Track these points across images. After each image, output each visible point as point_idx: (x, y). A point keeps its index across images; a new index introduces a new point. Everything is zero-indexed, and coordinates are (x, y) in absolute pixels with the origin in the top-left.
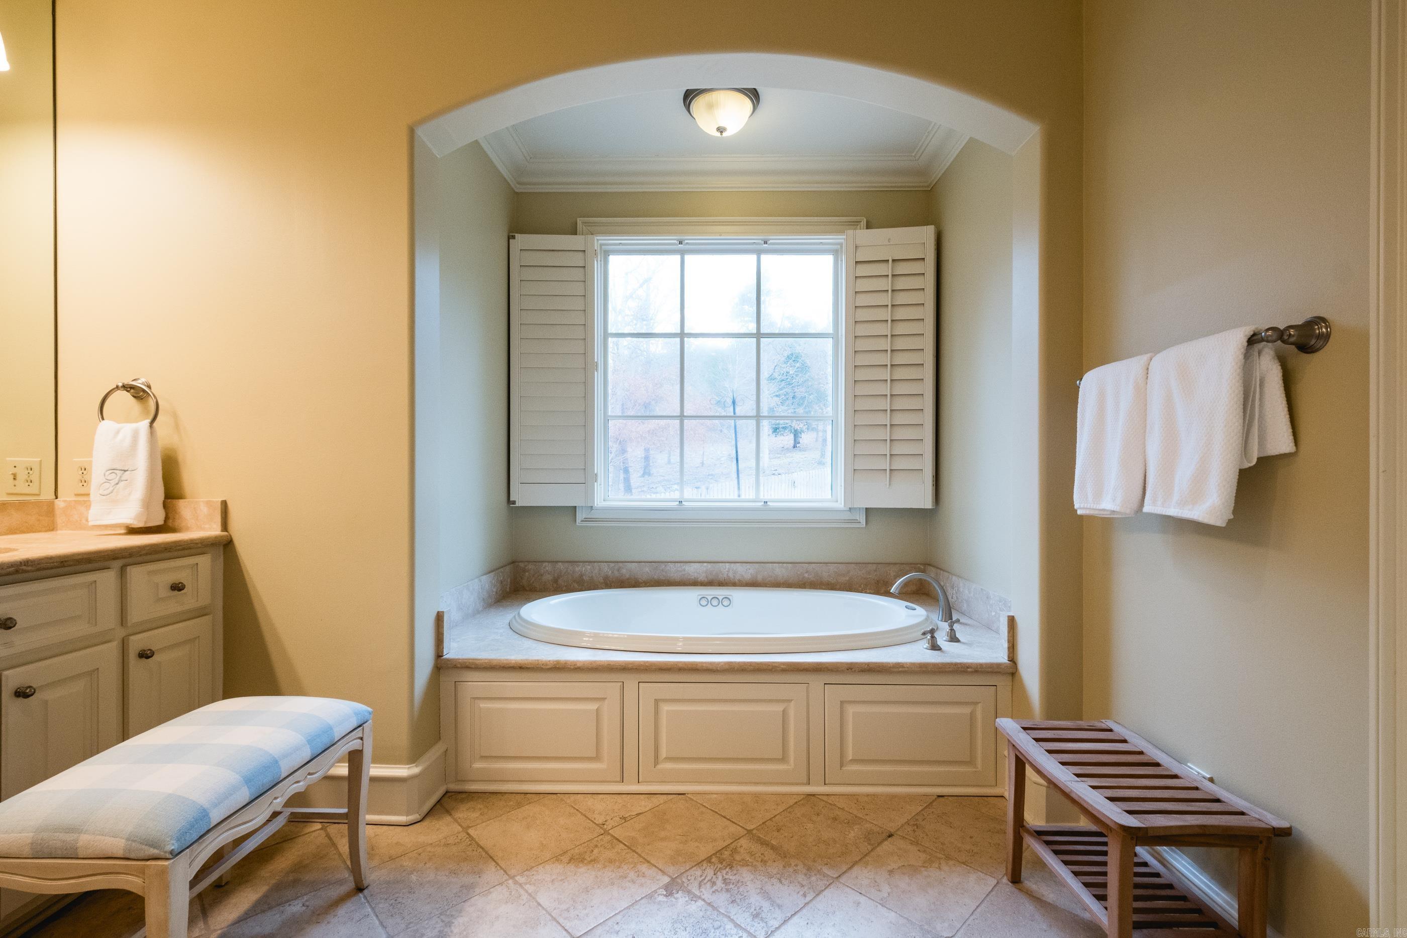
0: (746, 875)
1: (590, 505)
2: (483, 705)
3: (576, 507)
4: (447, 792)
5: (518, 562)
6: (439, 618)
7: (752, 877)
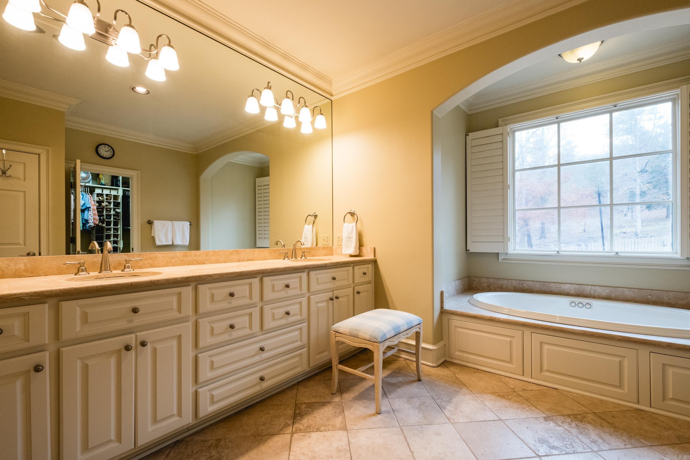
0: (590, 427)
1: (506, 252)
2: (459, 330)
3: (499, 253)
4: (445, 361)
5: (471, 277)
6: (442, 293)
7: (593, 429)
